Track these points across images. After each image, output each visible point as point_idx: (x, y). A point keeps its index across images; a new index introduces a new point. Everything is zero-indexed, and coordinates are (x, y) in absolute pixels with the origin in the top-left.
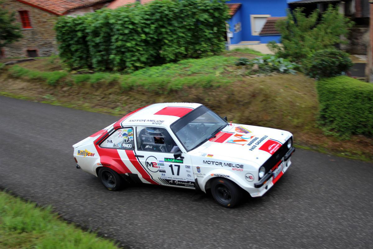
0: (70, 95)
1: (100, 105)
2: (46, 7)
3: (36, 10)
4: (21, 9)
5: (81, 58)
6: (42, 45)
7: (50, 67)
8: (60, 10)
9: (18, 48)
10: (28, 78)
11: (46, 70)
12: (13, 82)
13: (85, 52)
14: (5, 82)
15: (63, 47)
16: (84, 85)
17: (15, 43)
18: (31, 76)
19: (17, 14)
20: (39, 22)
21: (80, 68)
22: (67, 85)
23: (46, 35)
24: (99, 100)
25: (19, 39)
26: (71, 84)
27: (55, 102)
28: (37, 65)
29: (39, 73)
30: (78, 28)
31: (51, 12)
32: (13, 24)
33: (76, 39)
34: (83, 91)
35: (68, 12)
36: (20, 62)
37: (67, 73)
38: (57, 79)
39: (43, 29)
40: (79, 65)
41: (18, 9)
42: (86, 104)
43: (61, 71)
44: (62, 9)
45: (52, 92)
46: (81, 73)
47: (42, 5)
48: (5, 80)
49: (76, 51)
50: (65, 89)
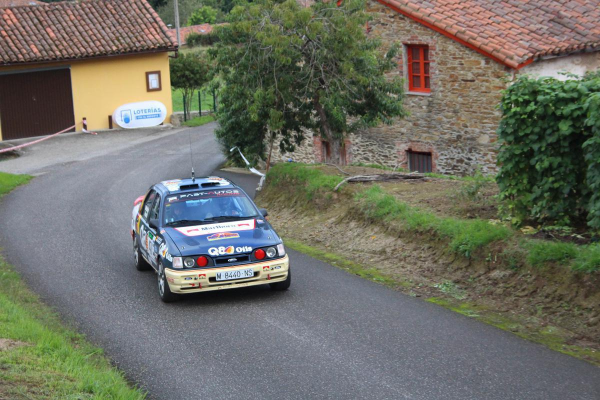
0: (507, 294)
1: (589, 339)
2: (479, 42)
3: (451, 47)
4: (413, 38)
5: (555, 194)
6: (450, 142)
7: (463, 206)
8: (516, 53)
9: (385, 141)
10: (399, 225)
11: (451, 212)
12: (359, 230)
13: (571, 178)
14: (339, 228)
15: (513, 156)
16: (552, 271)
17: (382, 127)
18: (410, 223)
19: (403, 50)
20: (454, 79)
21: (549, 220)
22: (504, 262)
23: (464, 116)
24: (589, 325)
25: (394, 119)
26: (516, 265)
27: (464, 306)
28: (427, 196)
29: (432, 218)
30: (567, 110)
31: (489, 56)
32: (388, 77)
33: (551, 140)
34: (548, 290)
35: (537, 59)
36: (386, 179)
37: (511, 231)
38: (479, 242)
39: (460, 99)
40: (546, 214)
41: (407, 39)
42: (551, 330)
43: (493, 222)
44: (521, 52)
45: (459, 275)
46: (549, 237)
47: (469, 35)
48: (339, 222)
49: (547, 172)
50: (496, 274)
